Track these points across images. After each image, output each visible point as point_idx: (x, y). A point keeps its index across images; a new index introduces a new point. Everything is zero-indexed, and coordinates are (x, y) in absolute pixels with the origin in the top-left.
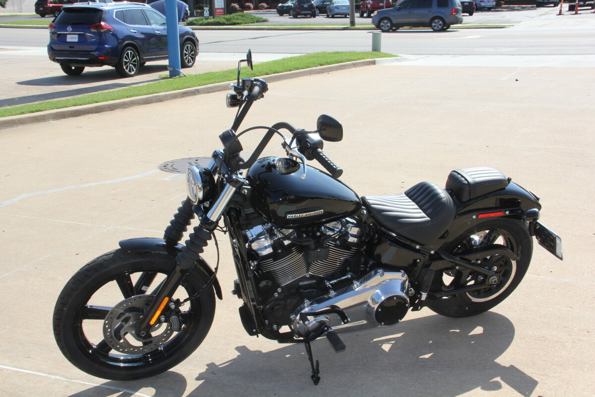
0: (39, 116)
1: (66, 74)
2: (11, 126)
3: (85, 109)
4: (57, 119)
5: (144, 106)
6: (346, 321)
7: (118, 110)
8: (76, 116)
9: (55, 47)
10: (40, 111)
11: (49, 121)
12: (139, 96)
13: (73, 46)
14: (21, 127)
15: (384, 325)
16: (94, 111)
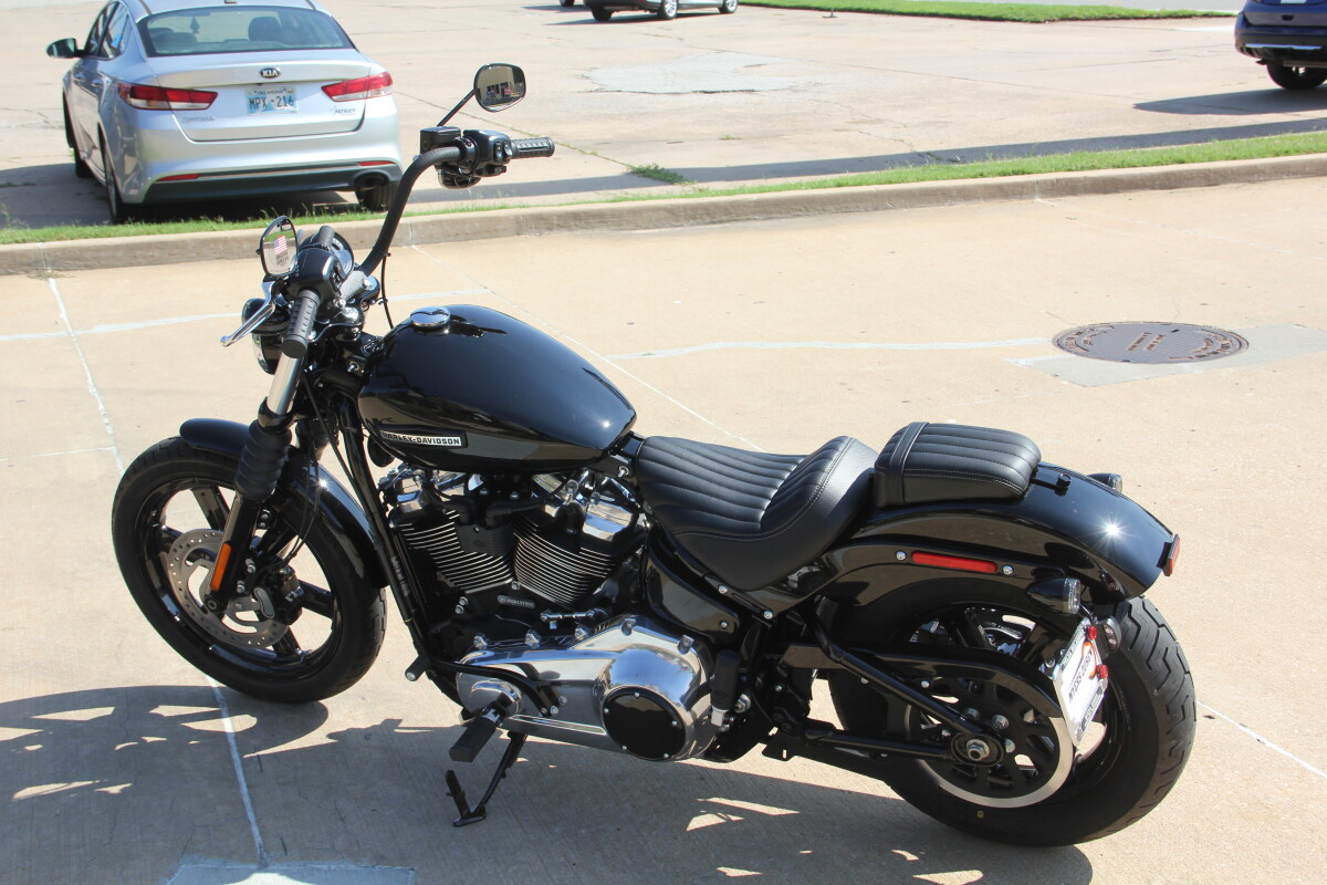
0: (1009, 185)
1: (1277, 87)
2: (938, 202)
3: (1134, 176)
4: (1053, 196)
5: (1315, 179)
6: (544, 710)
7: (1229, 186)
8: (1106, 192)
9: (1253, 19)
10: (1023, 173)
11: (1033, 197)
12: (1315, 152)
13: (1290, 14)
14: (960, 206)
15: (627, 752)
16: (1157, 182)
